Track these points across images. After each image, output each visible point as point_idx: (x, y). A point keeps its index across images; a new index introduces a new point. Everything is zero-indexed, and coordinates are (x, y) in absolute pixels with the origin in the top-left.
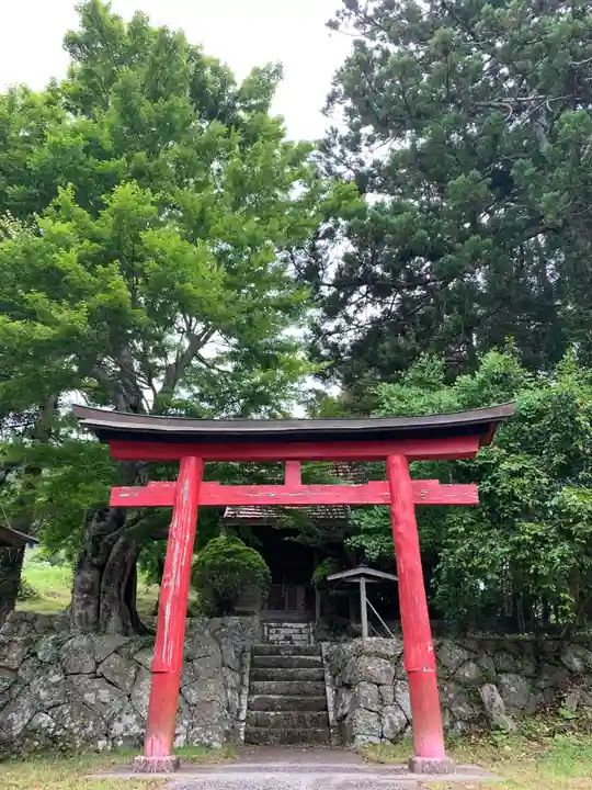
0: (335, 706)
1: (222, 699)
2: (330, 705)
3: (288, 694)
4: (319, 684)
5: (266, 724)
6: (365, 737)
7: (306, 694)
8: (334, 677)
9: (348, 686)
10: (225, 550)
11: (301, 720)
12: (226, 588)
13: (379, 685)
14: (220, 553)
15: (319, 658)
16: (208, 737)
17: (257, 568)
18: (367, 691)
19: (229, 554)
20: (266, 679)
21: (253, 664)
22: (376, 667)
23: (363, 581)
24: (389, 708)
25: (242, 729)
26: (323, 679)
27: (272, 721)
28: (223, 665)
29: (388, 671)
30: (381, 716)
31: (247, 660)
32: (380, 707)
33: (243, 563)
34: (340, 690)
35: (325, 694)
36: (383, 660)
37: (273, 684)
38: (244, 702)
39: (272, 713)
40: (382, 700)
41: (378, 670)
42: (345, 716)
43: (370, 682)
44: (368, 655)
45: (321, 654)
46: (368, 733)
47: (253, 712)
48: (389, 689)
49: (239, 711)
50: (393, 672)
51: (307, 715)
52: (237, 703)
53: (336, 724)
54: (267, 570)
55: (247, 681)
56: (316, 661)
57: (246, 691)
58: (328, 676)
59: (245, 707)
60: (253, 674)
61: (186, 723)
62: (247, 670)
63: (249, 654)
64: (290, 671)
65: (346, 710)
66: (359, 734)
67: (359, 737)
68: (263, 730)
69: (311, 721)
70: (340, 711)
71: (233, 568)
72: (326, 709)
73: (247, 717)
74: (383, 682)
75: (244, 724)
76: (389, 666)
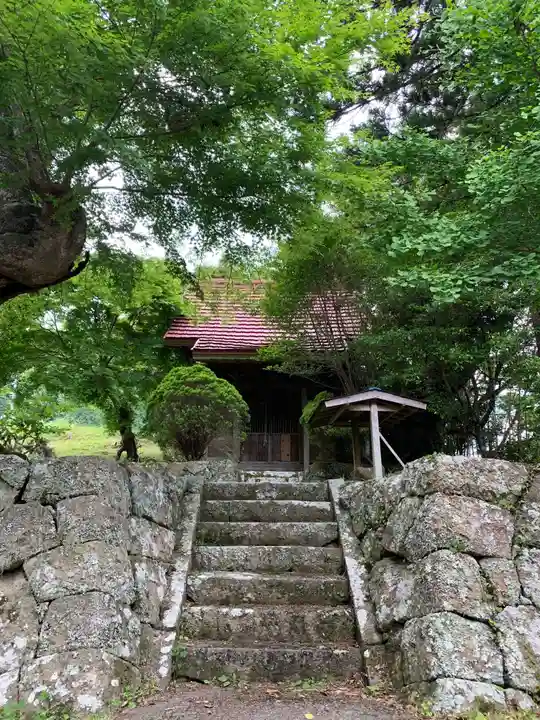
0: (369, 598)
1: (121, 585)
2: (359, 596)
3: (270, 570)
4: (331, 552)
5: (222, 634)
6: (461, 684)
7: (305, 570)
8: (361, 537)
9: (399, 559)
10: (189, 379)
11: (297, 626)
12: (189, 425)
13: (479, 558)
14: (182, 383)
15: (326, 505)
16: (68, 681)
17: (232, 401)
18: (455, 573)
19: (194, 384)
20: (228, 540)
21: (205, 515)
22: (471, 520)
23: (374, 410)
24: (512, 611)
25: (166, 650)
26: (337, 542)
27: (235, 626)
28: (133, 514)
29: (499, 529)
30: (495, 631)
31: (194, 505)
32: (490, 608)
33: (213, 395)
34: (379, 566)
35: (343, 570)
36: (483, 504)
37: (240, 551)
38: (178, 588)
39: (236, 612)
40: (491, 590)
41: (476, 525)
42: (400, 624)
43: (460, 550)
44: (449, 492)
45: (329, 498)
46: (469, 673)
47: (196, 609)
48: (505, 565)
49: (163, 608)
50: (510, 528)
51: (310, 615)
52: (160, 591)
53: (376, 638)
54: (244, 404)
55: (188, 545)
56: (323, 510)
57: (182, 566)
58: (346, 537)
59: (178, 599)
60: (204, 531)
61: (21, 642)
62: (191, 524)
63: (197, 497)
64: (274, 526)
65: (401, 611)
66: (444, 675)
67: (448, 684)
68: (213, 649)
69: (319, 630)
70: (385, 610)
71: (200, 401)
72: (348, 601)
73: (182, 620)
74: (490, 551)
75: (172, 636)
76: (498, 516)
